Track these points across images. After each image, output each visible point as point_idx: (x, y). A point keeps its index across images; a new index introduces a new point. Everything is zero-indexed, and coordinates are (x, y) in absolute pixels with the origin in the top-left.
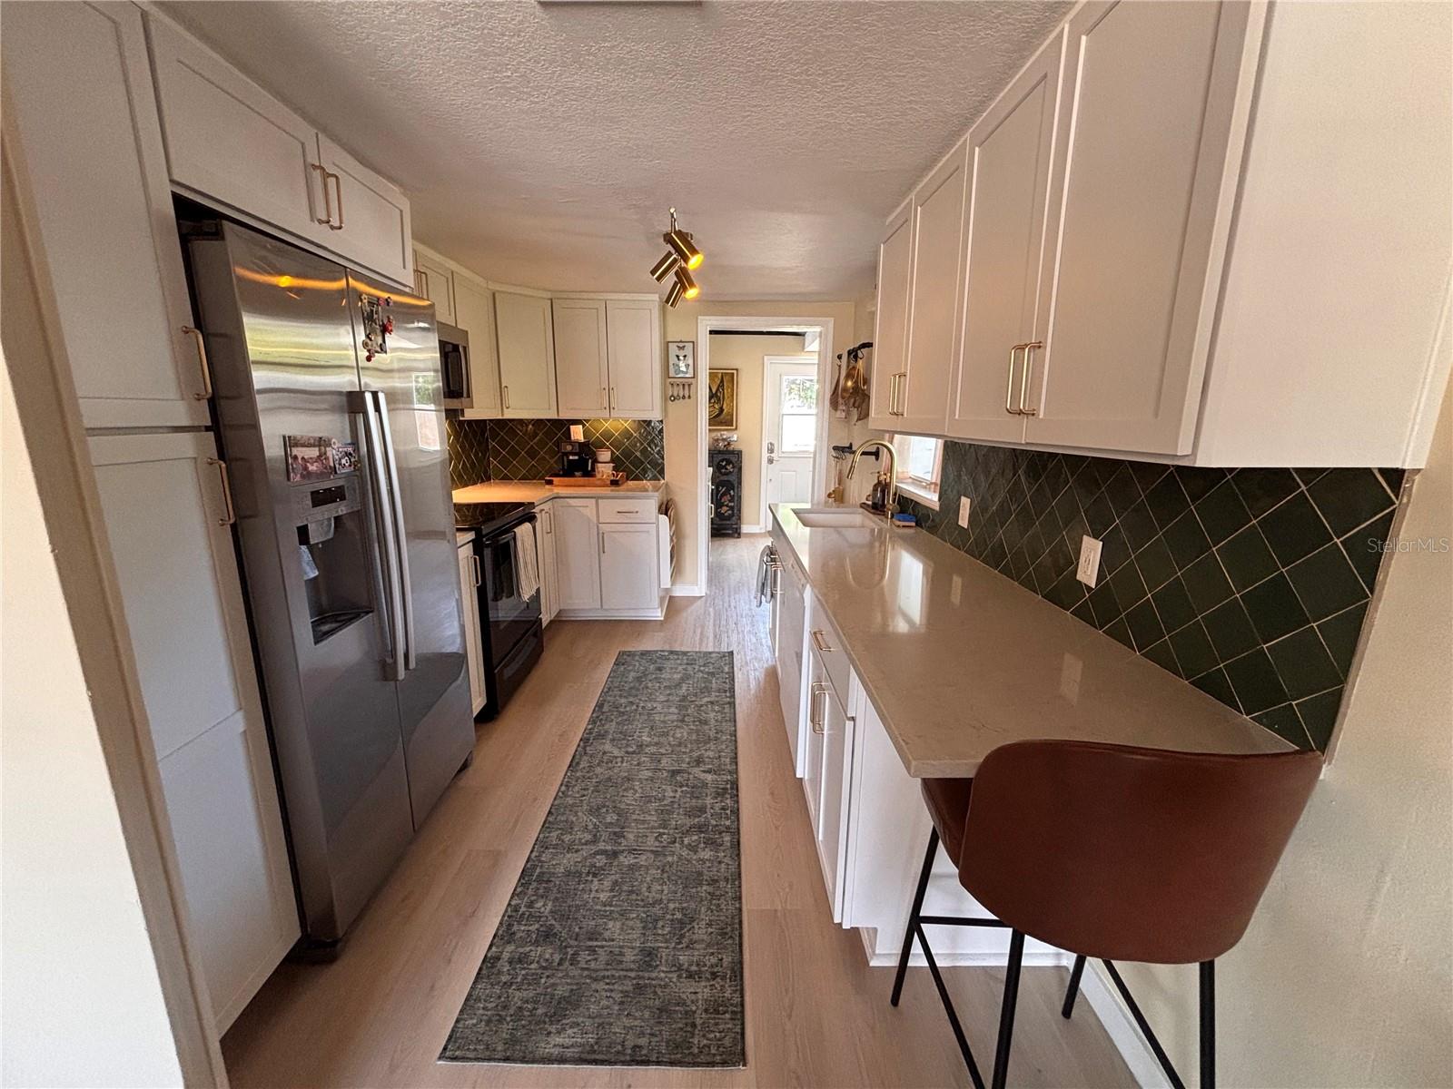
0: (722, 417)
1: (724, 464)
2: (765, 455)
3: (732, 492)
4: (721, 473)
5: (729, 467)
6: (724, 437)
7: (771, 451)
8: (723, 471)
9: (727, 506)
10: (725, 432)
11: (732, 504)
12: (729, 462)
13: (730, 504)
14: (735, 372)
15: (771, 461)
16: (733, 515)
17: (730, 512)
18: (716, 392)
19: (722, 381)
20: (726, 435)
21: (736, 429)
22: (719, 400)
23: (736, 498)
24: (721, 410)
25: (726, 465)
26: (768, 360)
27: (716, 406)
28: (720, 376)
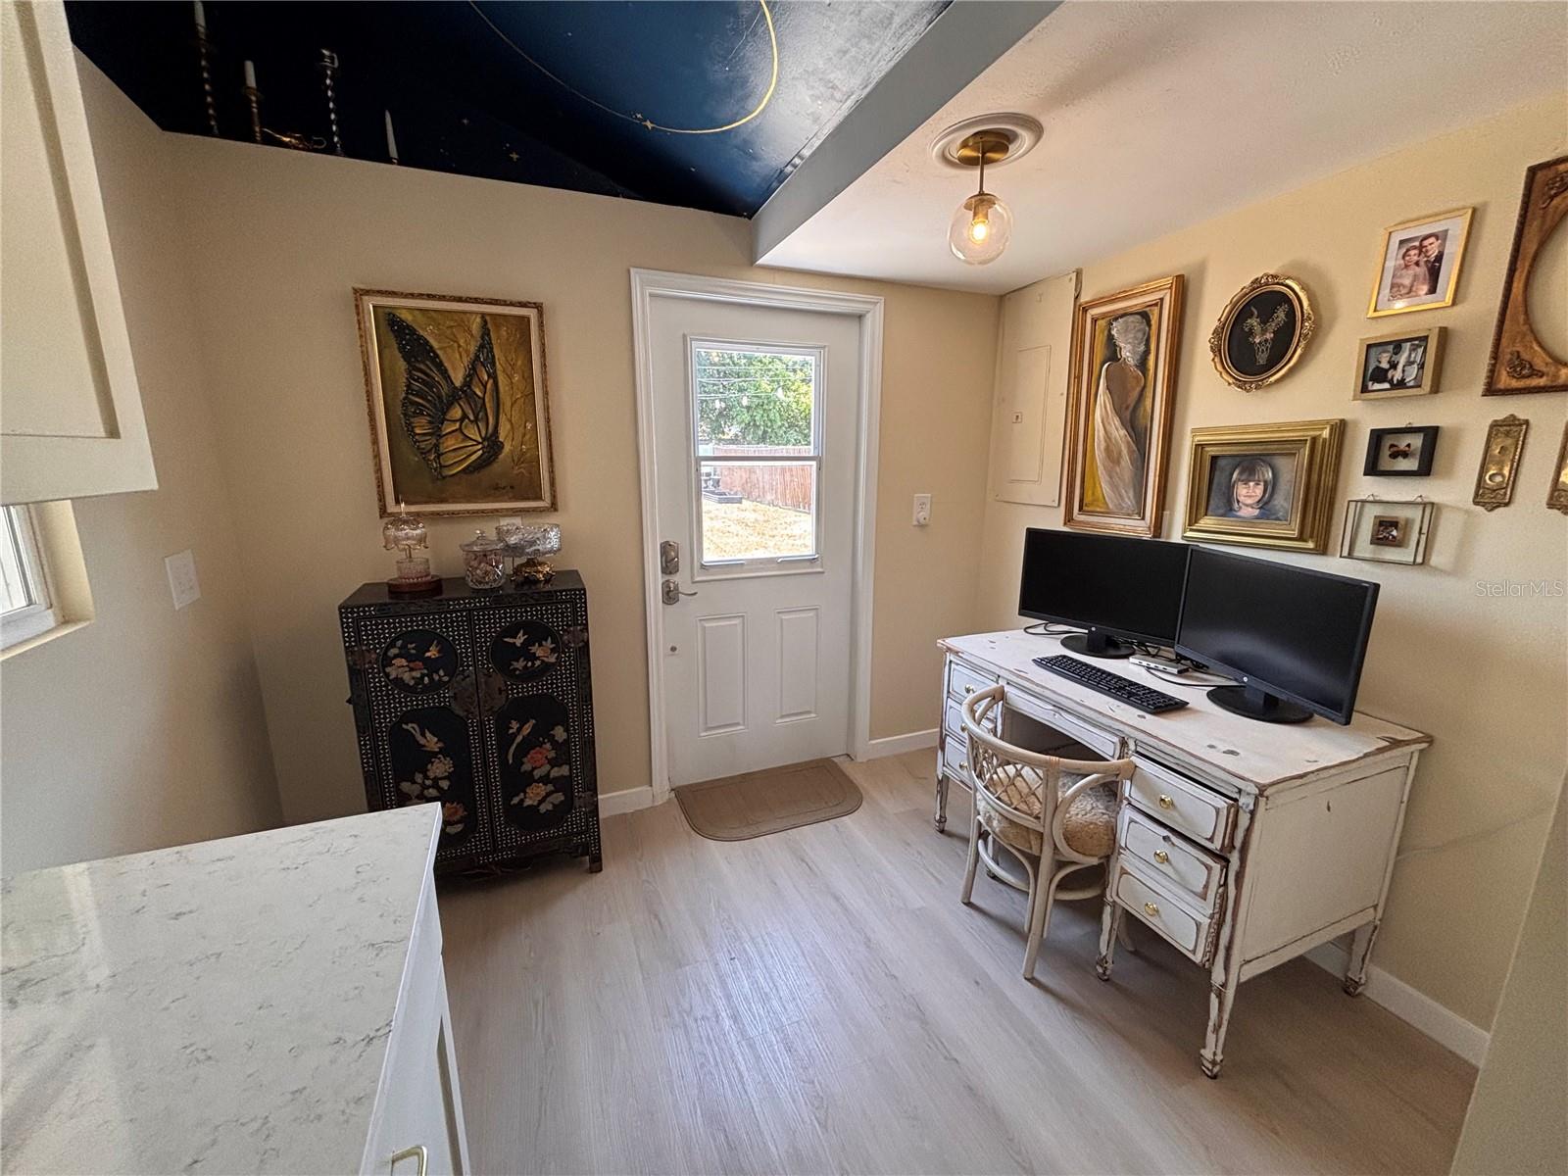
0: (496, 467)
1: (519, 641)
2: (655, 579)
3: (560, 733)
4: (512, 675)
5: (543, 652)
6: (513, 540)
7: (669, 566)
8: (520, 665)
9: (545, 779)
10: (517, 521)
11: (565, 770)
12: (538, 632)
13: (555, 772)
14: (532, 313)
15: (670, 596)
16: (568, 806)
17: (559, 797)
18: (468, 383)
19: (486, 345)
20: (517, 529)
21: (554, 507)
22: (480, 409)
23: (576, 751)
24: (493, 445)
25: (527, 644)
26: (644, 284)
27: (473, 433)
28: (476, 325)
